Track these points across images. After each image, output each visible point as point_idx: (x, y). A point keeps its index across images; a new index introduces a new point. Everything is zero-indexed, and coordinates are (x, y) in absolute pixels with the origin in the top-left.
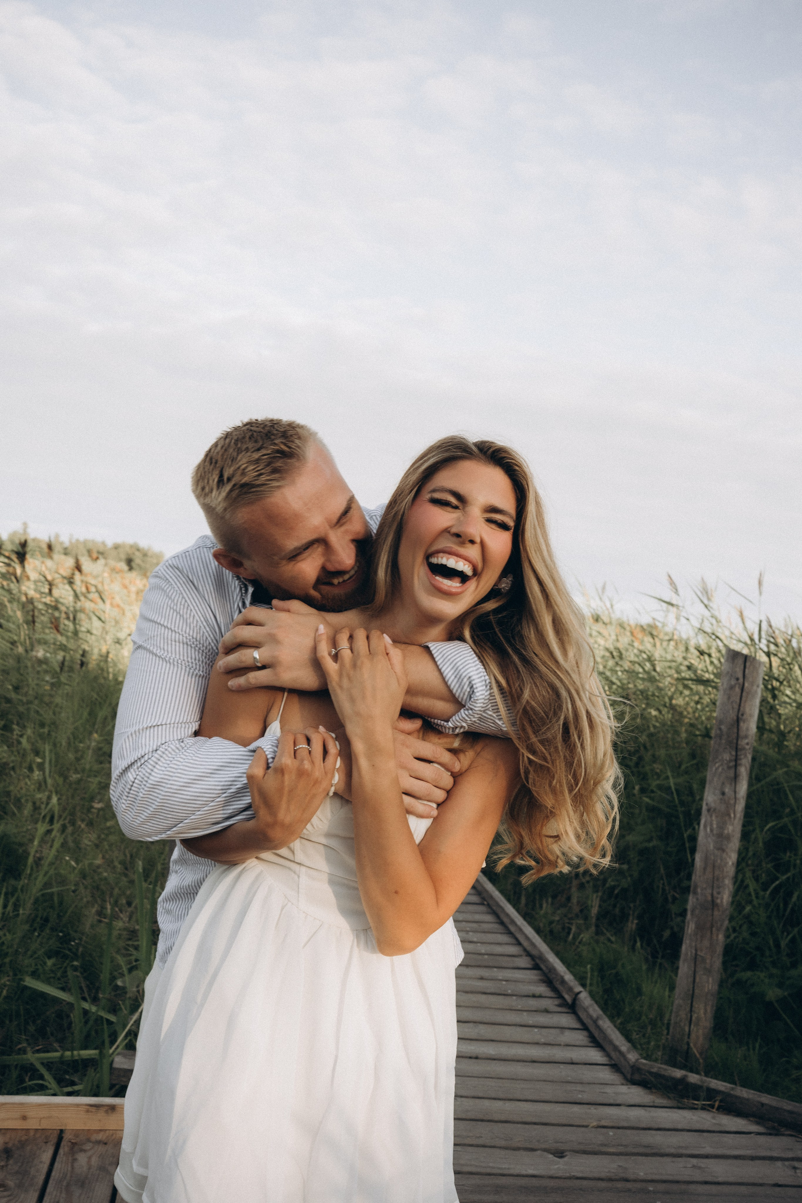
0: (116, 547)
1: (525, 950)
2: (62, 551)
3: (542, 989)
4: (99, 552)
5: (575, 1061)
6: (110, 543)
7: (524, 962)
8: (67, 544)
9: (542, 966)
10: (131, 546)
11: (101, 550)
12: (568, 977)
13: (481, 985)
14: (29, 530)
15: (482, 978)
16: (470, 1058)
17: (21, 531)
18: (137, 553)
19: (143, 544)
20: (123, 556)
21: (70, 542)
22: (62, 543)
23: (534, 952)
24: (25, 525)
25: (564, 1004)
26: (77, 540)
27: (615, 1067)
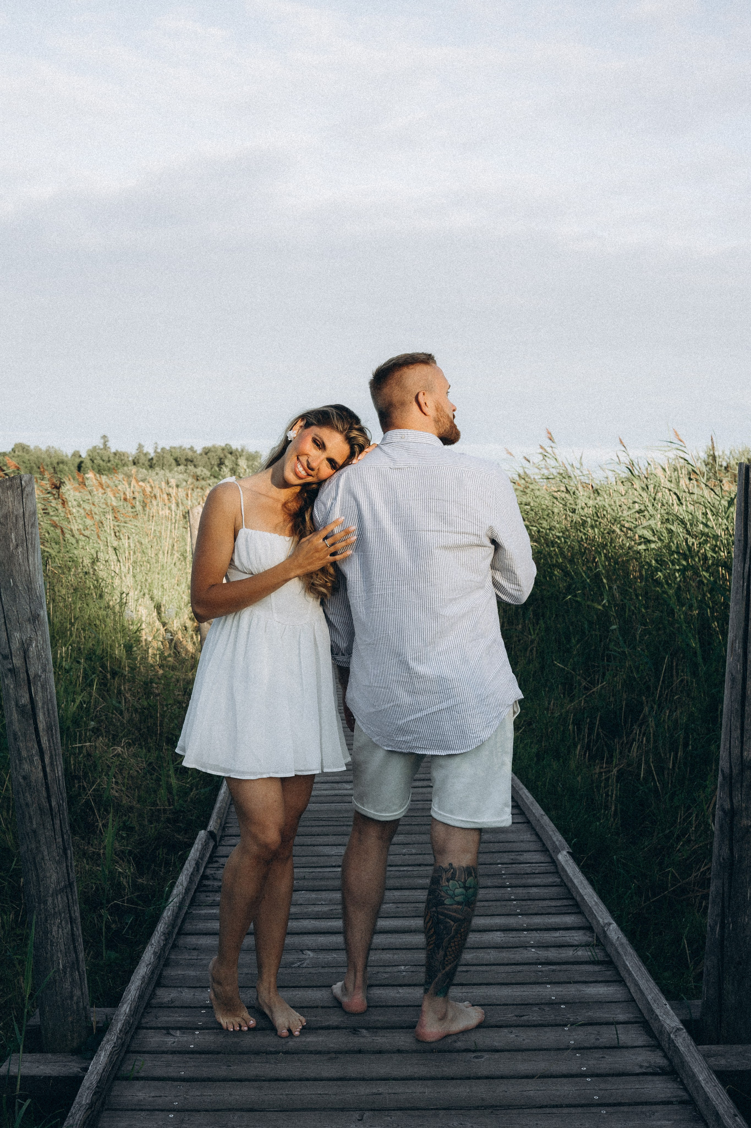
0: (207, 452)
2: (147, 463)
4: (187, 460)
6: (199, 449)
8: (152, 455)
10: (223, 449)
11: (190, 458)
14: (109, 444)
17: (102, 447)
18: (229, 456)
19: (236, 445)
20: (215, 462)
21: (155, 452)
22: (146, 455)
24: (104, 437)
26: (163, 449)
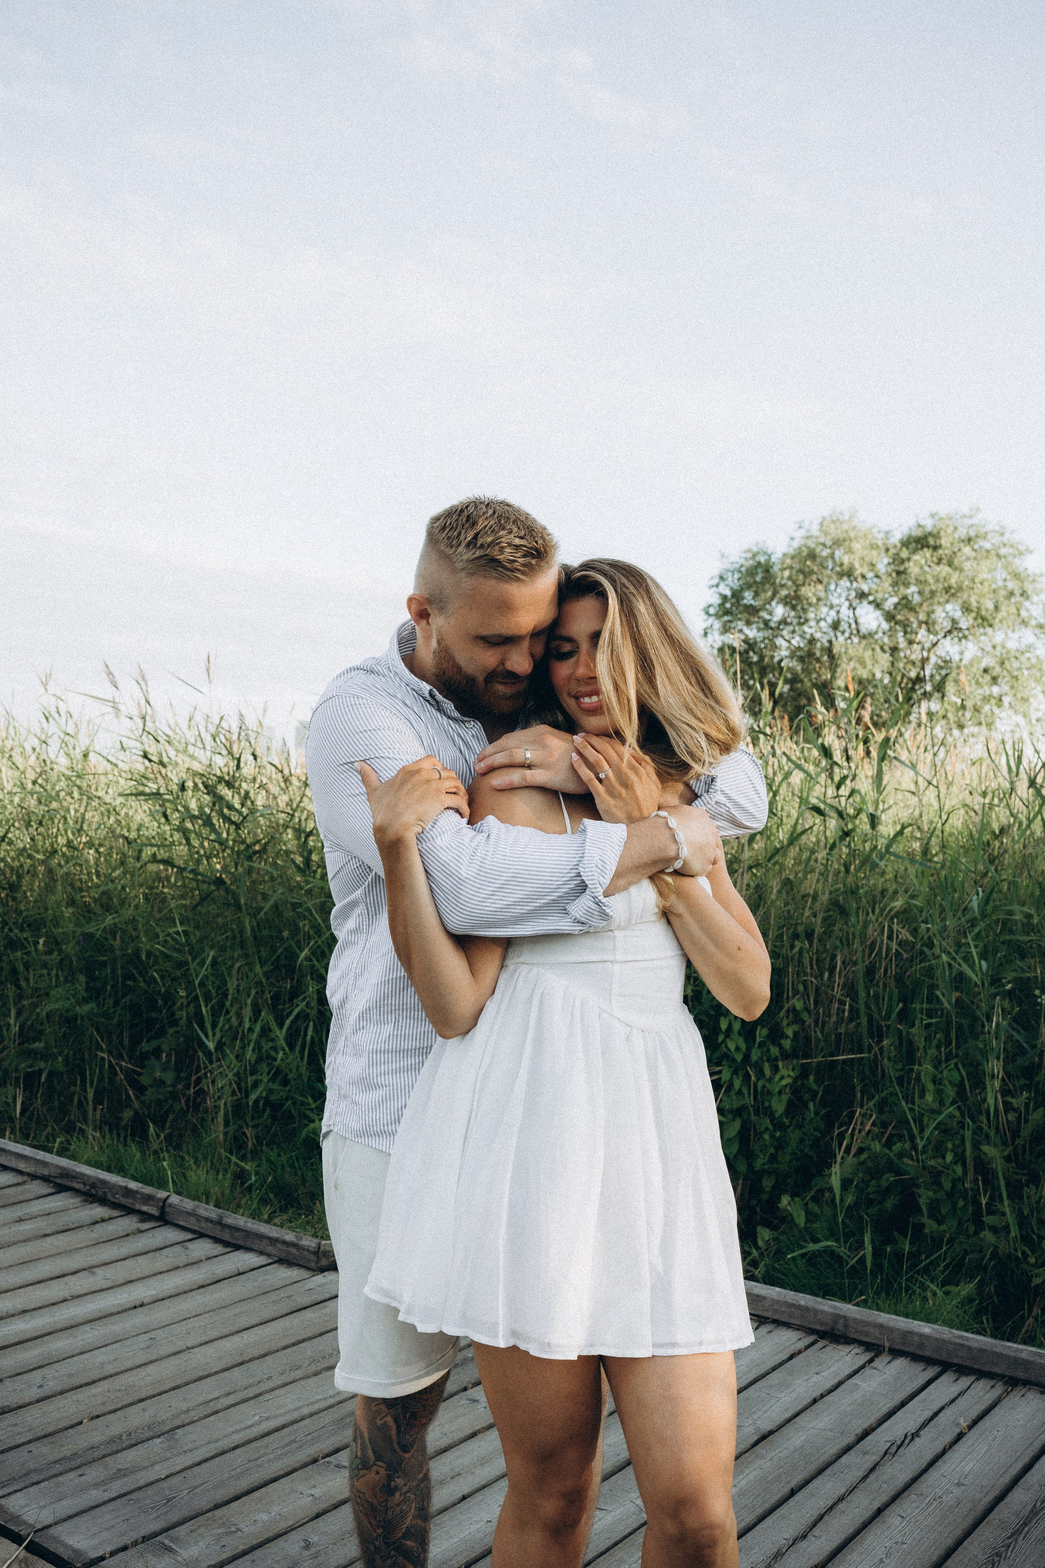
1: (28, 1174)
3: (98, 1211)
5: (241, 1270)
7: (37, 1188)
9: (75, 1185)
12: (133, 1185)
13: (27, 1227)
15: (20, 1220)
16: (135, 1307)
23: (46, 1172)
25: (145, 1217)
27: (284, 1261)
